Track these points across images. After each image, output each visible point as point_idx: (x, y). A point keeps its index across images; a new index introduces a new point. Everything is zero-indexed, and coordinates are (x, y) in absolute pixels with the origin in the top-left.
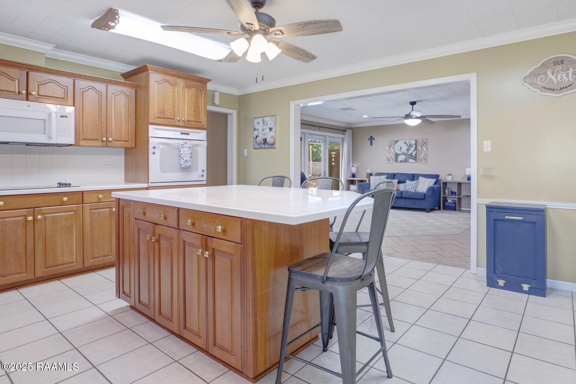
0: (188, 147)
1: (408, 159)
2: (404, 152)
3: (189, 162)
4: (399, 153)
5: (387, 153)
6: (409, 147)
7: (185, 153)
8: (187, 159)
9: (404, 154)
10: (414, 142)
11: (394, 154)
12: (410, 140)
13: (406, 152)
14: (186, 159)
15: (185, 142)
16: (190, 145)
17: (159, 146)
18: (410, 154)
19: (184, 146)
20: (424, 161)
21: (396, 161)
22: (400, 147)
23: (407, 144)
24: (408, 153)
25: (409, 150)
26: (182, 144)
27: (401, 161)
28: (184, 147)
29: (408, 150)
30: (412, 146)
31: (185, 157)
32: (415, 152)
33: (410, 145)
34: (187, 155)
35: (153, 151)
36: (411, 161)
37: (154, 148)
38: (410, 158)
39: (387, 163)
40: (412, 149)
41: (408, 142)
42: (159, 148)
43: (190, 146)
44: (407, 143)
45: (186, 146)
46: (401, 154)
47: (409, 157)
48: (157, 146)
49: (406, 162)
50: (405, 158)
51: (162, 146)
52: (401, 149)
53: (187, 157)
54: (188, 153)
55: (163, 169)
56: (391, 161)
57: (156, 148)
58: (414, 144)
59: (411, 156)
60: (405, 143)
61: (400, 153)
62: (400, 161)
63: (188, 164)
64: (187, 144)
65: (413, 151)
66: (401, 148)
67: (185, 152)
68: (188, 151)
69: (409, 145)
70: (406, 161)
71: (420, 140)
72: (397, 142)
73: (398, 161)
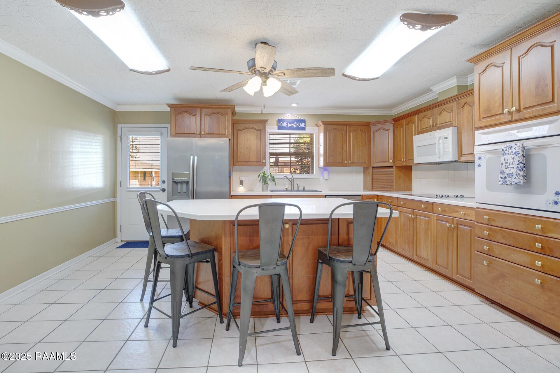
0: (513, 152)
3: (515, 176)
7: (509, 163)
8: (511, 172)
14: (509, 172)
15: (509, 145)
16: (517, 148)
17: (485, 156)
19: (507, 152)
26: (505, 149)
28: (507, 154)
31: (508, 170)
34: (511, 166)
35: (479, 163)
37: (480, 158)
42: (485, 158)
43: (517, 150)
45: (510, 151)
48: (483, 156)
51: (488, 156)
53: (511, 169)
54: (513, 163)
55: (490, 187)
57: (482, 158)
63: (513, 180)
64: (513, 148)
67: (508, 161)
68: (514, 158)
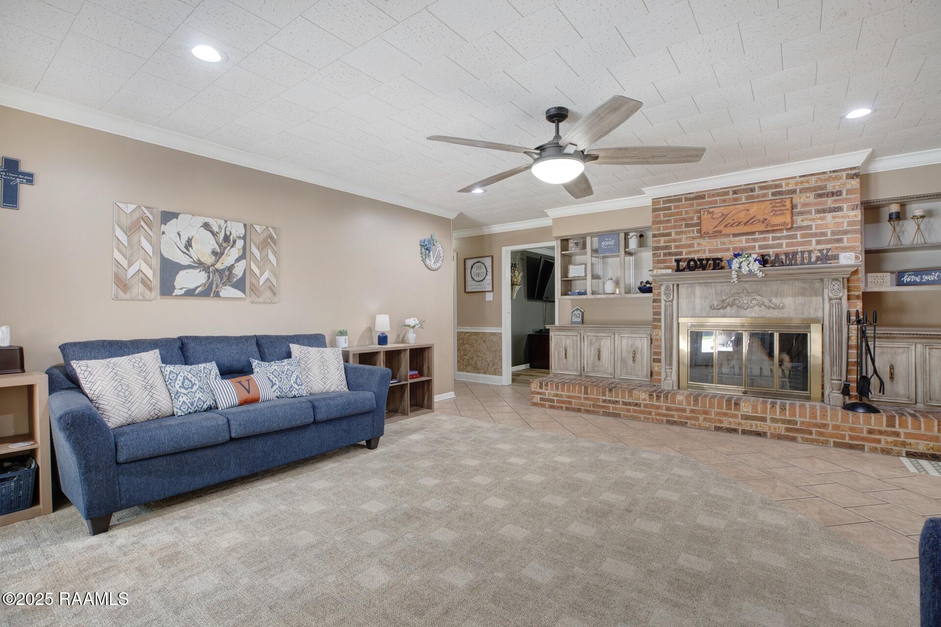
1: (217, 286)
2: (202, 260)
4: (182, 263)
5: (117, 256)
6: (220, 246)
9: (200, 265)
10: (241, 231)
11: (156, 263)
12: (226, 222)
13: (208, 260)
18: (223, 270)
20: (268, 294)
21: (167, 289)
22: (184, 239)
23: (214, 234)
24: (219, 266)
25: (222, 254)
27: (190, 293)
29: (217, 255)
30: (234, 242)
32: (243, 262)
33: (226, 238)
36: (228, 291)
38: (224, 284)
39: (117, 298)
40: (232, 254)
41: (220, 227)
44: (216, 229)
46: (189, 267)
47: (221, 279)
49: (209, 295)
50: (204, 281)
52: (191, 246)
56: (138, 289)
58: (239, 237)
59: (227, 275)
60: (206, 226)
61: (184, 260)
62: (182, 292)
65: (238, 260)
66: (189, 244)
69: (222, 236)
70: (208, 292)
71: (258, 228)
72: (168, 217)
73: (177, 292)
